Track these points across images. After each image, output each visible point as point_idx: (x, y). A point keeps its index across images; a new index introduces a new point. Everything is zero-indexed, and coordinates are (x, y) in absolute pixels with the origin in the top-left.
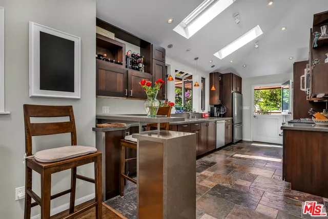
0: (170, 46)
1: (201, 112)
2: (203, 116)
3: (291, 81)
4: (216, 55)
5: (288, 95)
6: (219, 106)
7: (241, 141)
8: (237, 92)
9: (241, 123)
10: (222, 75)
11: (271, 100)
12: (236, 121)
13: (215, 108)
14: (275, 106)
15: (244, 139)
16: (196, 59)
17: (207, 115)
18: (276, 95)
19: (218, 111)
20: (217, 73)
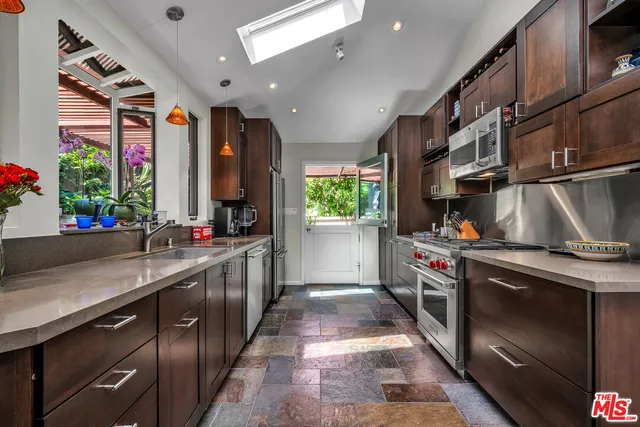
1: (187, 222)
2: (197, 236)
6: (238, 206)
7: (284, 287)
9: (283, 247)
13: (230, 210)
17: (208, 232)
19: (238, 217)
20: (236, 110)
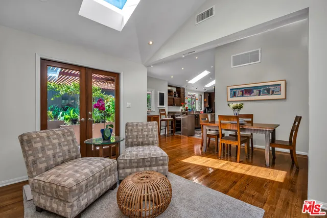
1: (200, 111)
10: (210, 93)
13: (207, 109)
16: (197, 88)
17: (203, 112)
20: (207, 93)
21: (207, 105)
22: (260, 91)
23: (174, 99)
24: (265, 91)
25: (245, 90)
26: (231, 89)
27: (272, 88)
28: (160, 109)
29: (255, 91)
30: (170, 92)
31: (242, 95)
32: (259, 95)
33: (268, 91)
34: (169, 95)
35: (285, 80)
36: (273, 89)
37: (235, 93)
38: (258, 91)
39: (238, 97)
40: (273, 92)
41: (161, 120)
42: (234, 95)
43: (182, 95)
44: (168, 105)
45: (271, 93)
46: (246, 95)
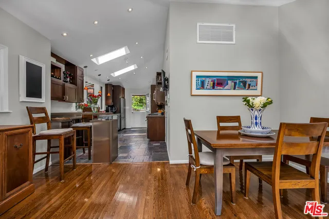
0: (86, 67)
3: (150, 94)
4: (112, 74)
5: (148, 100)
6: (112, 107)
7: (125, 128)
8: (122, 97)
9: (125, 117)
10: (113, 86)
11: (140, 103)
12: (122, 116)
13: (109, 108)
14: (142, 106)
15: (126, 127)
16: (99, 75)
18: (142, 99)
19: (112, 109)
20: (111, 85)
21: (110, 102)
22: (235, 83)
23: (63, 86)
24: (241, 84)
25: (217, 79)
26: (197, 77)
27: (248, 81)
28: (30, 105)
29: (229, 82)
30: (54, 68)
31: (213, 88)
32: (234, 89)
33: (245, 83)
34: (52, 76)
35: (262, 72)
36: (249, 83)
37: (203, 83)
38: (233, 83)
39: (207, 89)
40: (249, 85)
41: (35, 138)
42: (202, 86)
43: (79, 82)
44: (53, 98)
45: (247, 88)
46: (219, 88)
